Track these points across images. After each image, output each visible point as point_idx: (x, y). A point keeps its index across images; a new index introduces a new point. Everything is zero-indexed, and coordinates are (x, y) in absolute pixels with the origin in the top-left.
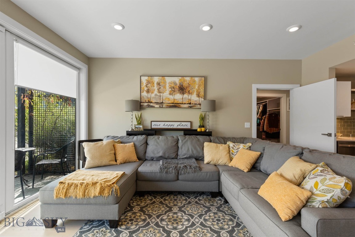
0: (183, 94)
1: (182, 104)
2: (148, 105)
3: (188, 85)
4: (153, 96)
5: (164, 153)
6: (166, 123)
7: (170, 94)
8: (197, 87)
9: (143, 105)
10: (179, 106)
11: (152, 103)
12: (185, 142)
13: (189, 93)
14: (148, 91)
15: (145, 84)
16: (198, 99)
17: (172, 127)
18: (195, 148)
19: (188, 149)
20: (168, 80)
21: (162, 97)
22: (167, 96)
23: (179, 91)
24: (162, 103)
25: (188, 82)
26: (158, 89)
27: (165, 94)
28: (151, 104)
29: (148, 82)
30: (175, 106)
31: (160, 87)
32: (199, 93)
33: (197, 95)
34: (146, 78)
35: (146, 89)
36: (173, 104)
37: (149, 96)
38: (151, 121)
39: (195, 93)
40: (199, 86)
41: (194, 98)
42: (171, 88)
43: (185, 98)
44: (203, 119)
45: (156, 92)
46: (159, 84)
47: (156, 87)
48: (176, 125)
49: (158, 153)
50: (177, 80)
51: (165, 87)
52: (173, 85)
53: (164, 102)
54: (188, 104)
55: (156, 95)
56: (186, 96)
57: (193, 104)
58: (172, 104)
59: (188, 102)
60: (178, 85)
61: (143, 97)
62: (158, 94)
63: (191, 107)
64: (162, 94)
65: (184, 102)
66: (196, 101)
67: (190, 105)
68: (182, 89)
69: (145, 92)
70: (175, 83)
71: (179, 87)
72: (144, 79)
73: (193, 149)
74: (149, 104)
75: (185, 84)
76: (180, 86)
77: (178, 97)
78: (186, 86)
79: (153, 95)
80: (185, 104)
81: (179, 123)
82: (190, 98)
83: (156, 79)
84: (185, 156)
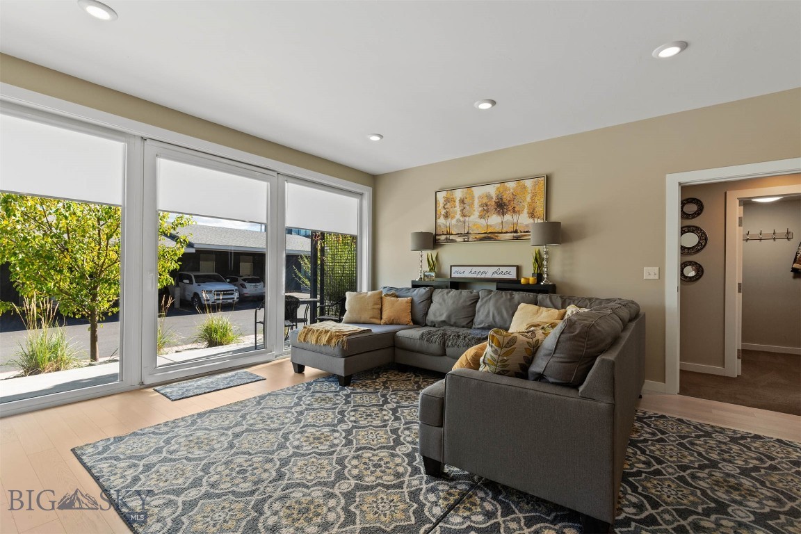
0: (503, 214)
1: (501, 233)
2: (446, 239)
3: (511, 196)
4: (453, 224)
5: (449, 317)
6: (475, 269)
7: (481, 217)
8: (528, 199)
9: (439, 239)
10: (497, 236)
11: (452, 234)
12: (486, 302)
13: (514, 211)
14: (446, 216)
15: (442, 205)
16: (531, 221)
17: (483, 276)
18: (500, 313)
19: (488, 313)
20: (478, 192)
21: (467, 224)
22: (476, 222)
23: (496, 209)
24: (468, 233)
25: (512, 191)
26: (462, 211)
27: (472, 217)
28: (451, 237)
29: (447, 200)
30: (489, 237)
31: (465, 206)
32: (534, 209)
33: (528, 213)
34: (444, 194)
35: (443, 212)
36: (486, 235)
37: (448, 224)
38: (451, 266)
39: (526, 211)
40: (534, 195)
41: (524, 220)
42: (482, 206)
43: (507, 223)
44: (538, 260)
45: (458, 216)
46: (462, 201)
47: (458, 209)
48: (490, 273)
49: (441, 315)
50: (492, 190)
51: (472, 205)
52: (485, 201)
53: (470, 232)
54: (512, 232)
55: (458, 221)
56: (508, 217)
57: (521, 232)
58: (483, 235)
59: (510, 231)
60: (494, 199)
61: (440, 226)
62: (462, 219)
63: (517, 238)
64: (467, 219)
65: (504, 230)
66: (527, 226)
67: (515, 234)
68: (501, 206)
69: (442, 217)
70: (489, 197)
71: (496, 202)
72: (441, 196)
73: (496, 314)
74: (448, 236)
75: (506, 197)
76: (497, 201)
77: (495, 220)
78: (509, 199)
79: (454, 222)
80: (507, 232)
81: (495, 269)
82: (515, 221)
83: (458, 194)
84: (482, 326)
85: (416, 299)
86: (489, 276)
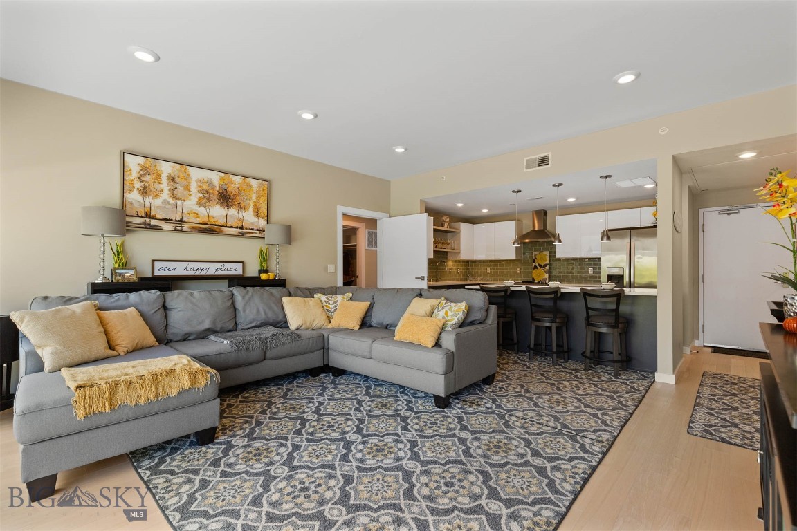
0: (228, 207)
1: (226, 227)
2: (145, 223)
3: (237, 191)
4: (160, 204)
5: (214, 322)
6: (191, 265)
7: (200, 204)
8: (254, 198)
9: (130, 222)
10: (220, 230)
11: (154, 218)
12: (249, 299)
13: (240, 207)
14: (144, 191)
15: (135, 174)
16: (256, 219)
17: (203, 273)
18: (270, 308)
19: (258, 311)
20: (195, 174)
21: (179, 209)
22: (191, 207)
23: (219, 200)
24: (181, 220)
25: (237, 185)
26: (172, 191)
27: (187, 203)
28: (153, 222)
29: (145, 171)
30: (211, 229)
31: (177, 185)
32: (258, 209)
33: (253, 211)
34: (141, 160)
35: (138, 185)
36: (207, 226)
37: (147, 204)
38: (153, 261)
39: (251, 209)
40: (258, 197)
41: (249, 218)
42: (201, 191)
43: (232, 216)
44: (264, 256)
45: (165, 195)
46: (172, 179)
47: (165, 186)
48: (212, 270)
49: (203, 322)
50: (215, 178)
51: (187, 188)
52: (205, 187)
53: (184, 219)
54: (237, 228)
55: (165, 202)
56: (233, 211)
57: (246, 229)
59: (237, 225)
60: (217, 188)
61: (131, 203)
62: (171, 201)
63: (242, 235)
64: (180, 203)
65: (229, 224)
66: (252, 223)
67: (241, 230)
68: (225, 198)
69: (135, 192)
70: (210, 183)
71: (219, 193)
72: (134, 163)
73: (267, 310)
74: (148, 220)
75: (232, 189)
76: (221, 191)
77: (217, 212)
78: (234, 192)
79: (158, 202)
80: (231, 227)
81: (219, 265)
82: (241, 216)
83: (166, 169)
84: (253, 325)
85: (144, 309)
86: (211, 272)
